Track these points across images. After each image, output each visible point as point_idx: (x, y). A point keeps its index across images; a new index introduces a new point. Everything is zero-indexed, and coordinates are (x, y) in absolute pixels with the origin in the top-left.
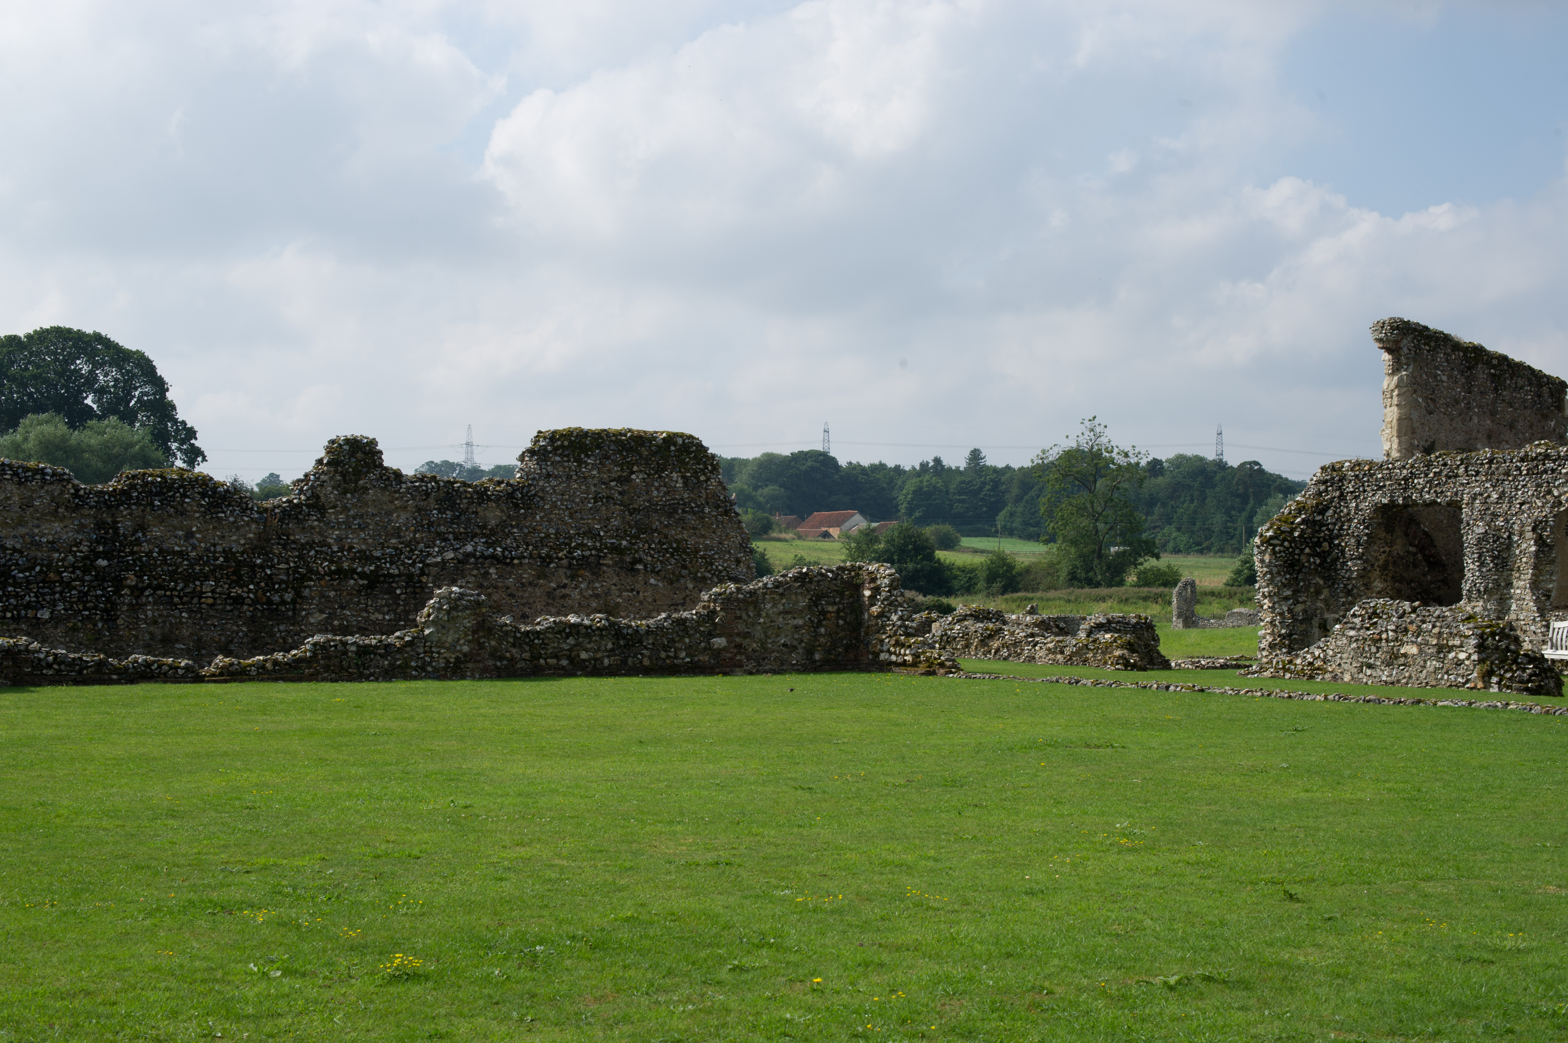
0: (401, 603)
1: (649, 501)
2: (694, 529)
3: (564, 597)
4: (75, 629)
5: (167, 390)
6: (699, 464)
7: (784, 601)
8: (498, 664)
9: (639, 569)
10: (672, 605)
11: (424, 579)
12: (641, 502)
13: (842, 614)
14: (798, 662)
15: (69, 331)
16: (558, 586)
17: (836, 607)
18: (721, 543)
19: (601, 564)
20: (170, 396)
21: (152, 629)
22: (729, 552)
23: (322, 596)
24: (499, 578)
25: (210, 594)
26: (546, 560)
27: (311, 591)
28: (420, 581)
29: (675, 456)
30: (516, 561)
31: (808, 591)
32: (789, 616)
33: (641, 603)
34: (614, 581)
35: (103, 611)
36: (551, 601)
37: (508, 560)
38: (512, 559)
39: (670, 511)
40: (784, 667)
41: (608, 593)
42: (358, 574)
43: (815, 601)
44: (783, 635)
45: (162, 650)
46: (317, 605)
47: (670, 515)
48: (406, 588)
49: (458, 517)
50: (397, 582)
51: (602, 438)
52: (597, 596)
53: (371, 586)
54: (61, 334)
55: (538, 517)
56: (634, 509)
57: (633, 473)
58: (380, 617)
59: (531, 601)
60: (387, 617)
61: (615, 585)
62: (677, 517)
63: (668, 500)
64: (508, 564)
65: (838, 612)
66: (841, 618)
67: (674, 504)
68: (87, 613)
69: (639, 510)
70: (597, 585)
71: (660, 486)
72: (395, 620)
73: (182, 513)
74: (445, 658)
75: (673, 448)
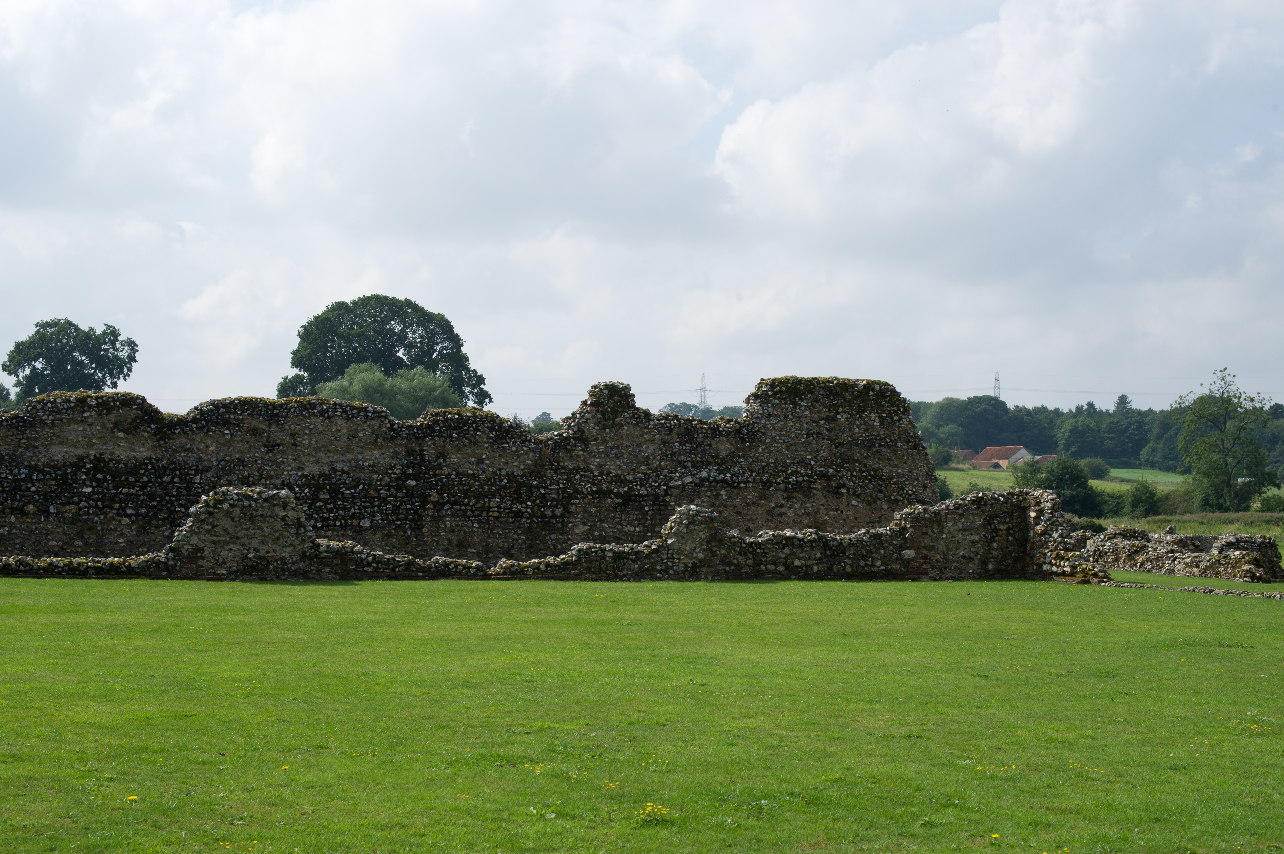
0: (649, 518)
1: (851, 437)
2: (888, 460)
3: (781, 514)
4: (389, 535)
5: (462, 345)
6: (893, 406)
7: (963, 520)
8: (727, 568)
9: (842, 493)
10: (870, 522)
11: (668, 498)
12: (845, 437)
13: (1011, 532)
14: (974, 571)
15: (386, 298)
16: (776, 506)
17: (1006, 526)
18: (910, 472)
19: (812, 488)
20: (464, 350)
21: (450, 536)
22: (917, 479)
23: (585, 511)
24: (728, 498)
25: (496, 509)
26: (767, 485)
27: (576, 507)
28: (664, 501)
29: (873, 400)
30: (742, 485)
31: (983, 512)
32: (967, 533)
33: (844, 520)
34: (822, 502)
35: (411, 521)
36: (770, 518)
37: (736, 484)
38: (739, 483)
39: (869, 445)
40: (963, 575)
41: (817, 512)
42: (614, 494)
43: (989, 521)
44: (962, 548)
45: (457, 553)
46: (581, 519)
47: (869, 448)
48: (653, 506)
49: (695, 449)
50: (646, 501)
51: (813, 385)
52: (808, 514)
53: (625, 504)
54: (379, 301)
55: (760, 449)
56: (839, 443)
57: (839, 413)
58: (632, 529)
59: (754, 517)
60: (637, 529)
61: (823, 505)
62: (875, 450)
63: (867, 436)
64: (735, 487)
65: (1008, 529)
66: (1011, 535)
67: (872, 439)
68: (399, 523)
69: (843, 444)
70: (808, 505)
71: (861, 424)
72: (644, 532)
73: (474, 443)
74: (684, 563)
75: (871, 393)
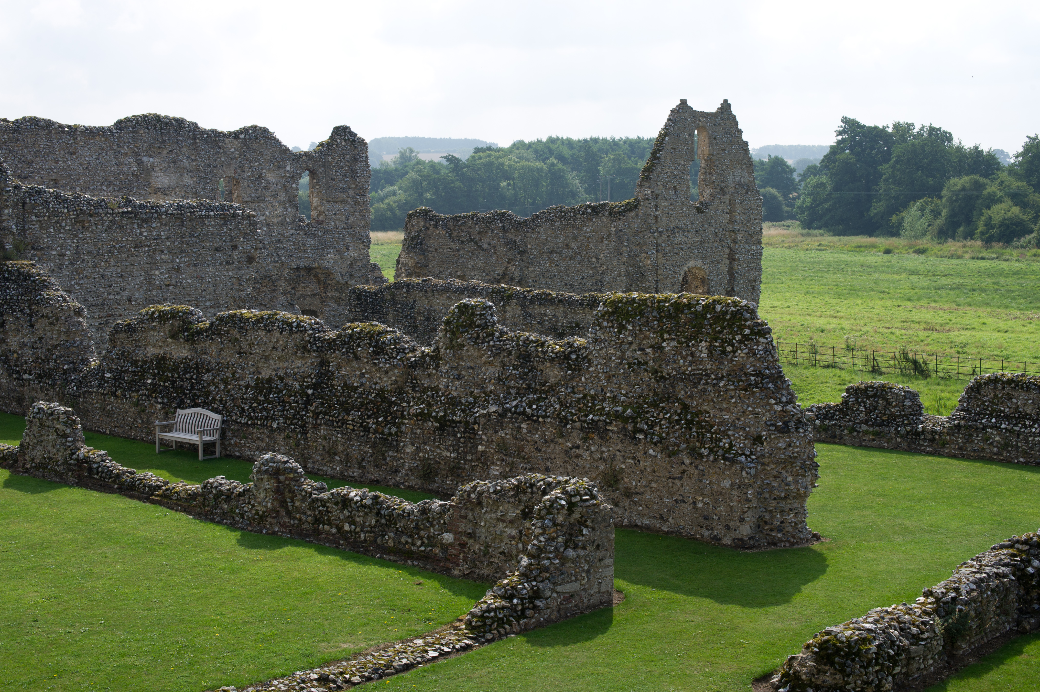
1: (676, 370)
3: (578, 456)
4: (289, 437)
7: (501, 508)
8: (292, 522)
9: (640, 439)
10: (670, 478)
11: (476, 427)
16: (573, 446)
19: (609, 430)
21: (324, 443)
23: (412, 433)
24: (528, 432)
25: (351, 422)
26: (564, 421)
27: (406, 427)
28: (473, 429)
30: (541, 419)
31: (520, 502)
33: (642, 472)
34: (618, 448)
35: (300, 426)
36: (567, 459)
37: (535, 418)
42: (432, 417)
43: (527, 513)
44: (504, 542)
46: (410, 439)
47: (694, 385)
48: (464, 433)
49: (526, 374)
50: (459, 427)
51: (646, 304)
52: (605, 460)
55: (583, 379)
56: (662, 377)
58: (448, 454)
60: (452, 455)
61: (619, 451)
64: (535, 421)
67: (697, 374)
69: (666, 378)
75: (709, 316)
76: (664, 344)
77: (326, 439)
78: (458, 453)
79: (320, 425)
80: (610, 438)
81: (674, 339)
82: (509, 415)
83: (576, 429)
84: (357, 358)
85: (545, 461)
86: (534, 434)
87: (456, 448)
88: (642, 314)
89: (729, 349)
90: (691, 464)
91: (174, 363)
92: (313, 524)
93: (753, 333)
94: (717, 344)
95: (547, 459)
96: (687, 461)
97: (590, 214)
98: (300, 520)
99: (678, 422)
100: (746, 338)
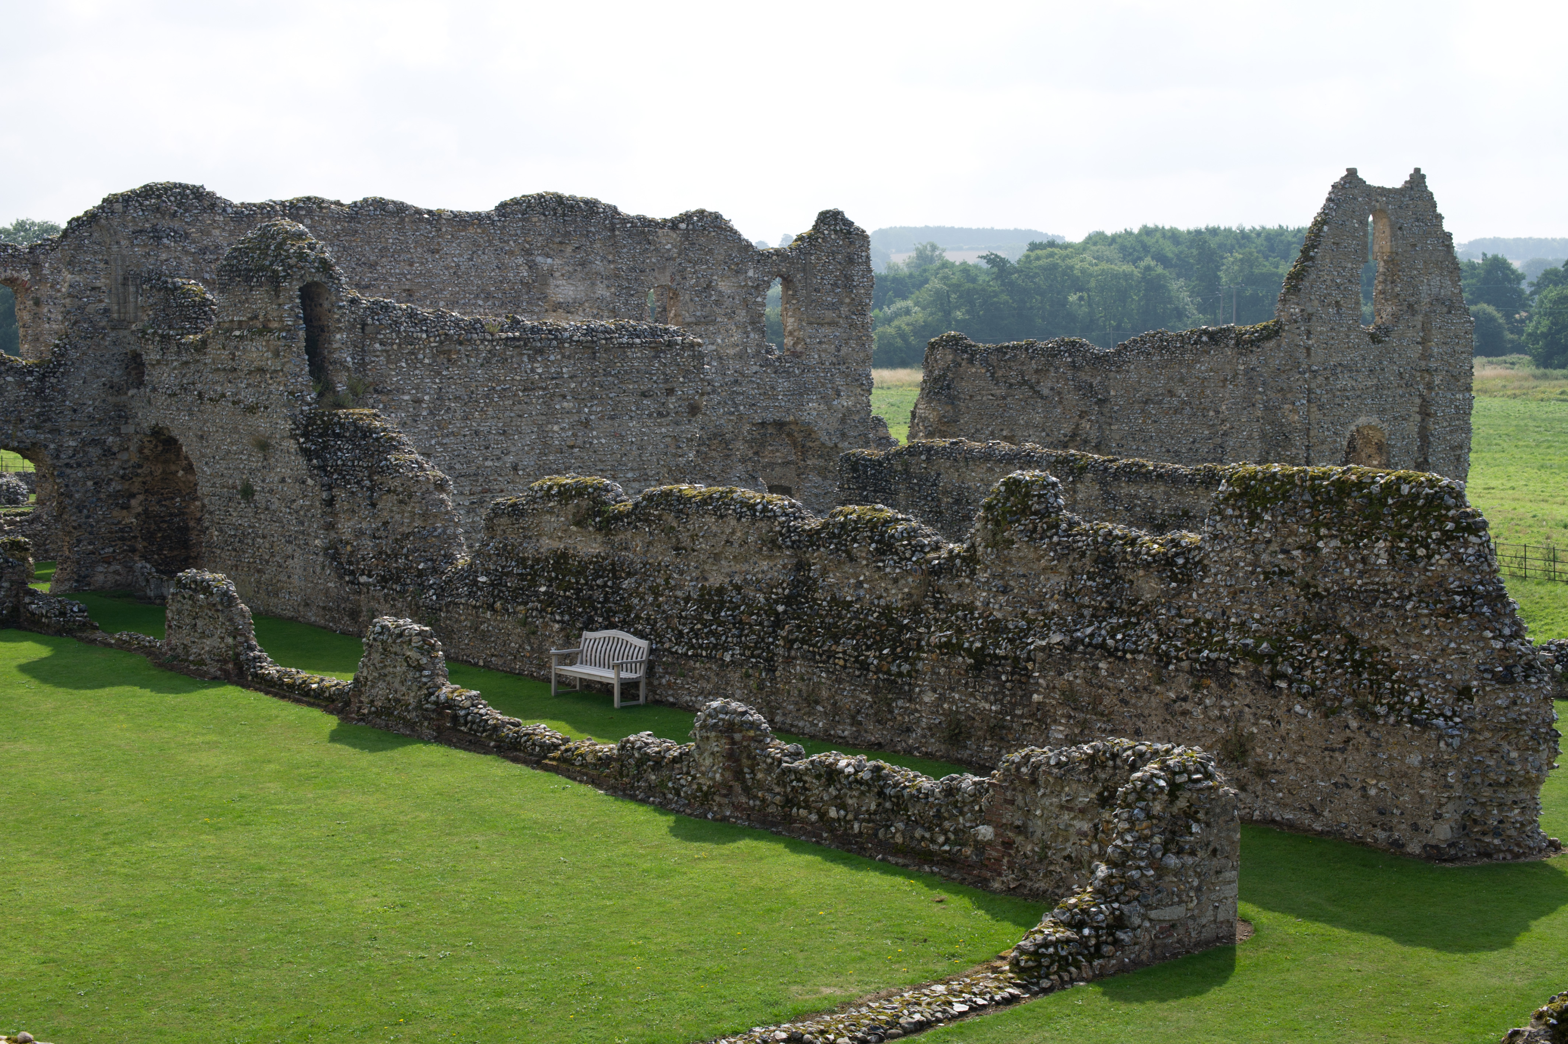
3: (1185, 713)
4: (748, 676)
9: (1281, 688)
10: (1326, 749)
11: (1030, 666)
16: (1177, 697)
19: (1233, 674)
21: (800, 685)
23: (934, 673)
25: (841, 655)
26: (1164, 659)
27: (924, 664)
29: (1393, 514)
30: (1129, 656)
33: (1283, 739)
34: (1247, 701)
35: (766, 660)
36: (1168, 717)
37: (1120, 654)
39: (1368, 600)
40: (1061, 891)
41: (1239, 716)
44: (1070, 842)
46: (930, 682)
47: (1366, 608)
48: (1012, 674)
49: (1107, 586)
50: (1003, 666)
51: (1293, 483)
52: (1226, 720)
55: (1195, 595)
58: (987, 706)
59: (1146, 712)
60: (993, 708)
61: (1248, 706)
62: (1375, 611)
63: (1366, 584)
67: (1371, 590)
68: (754, 660)
70: (1225, 703)
75: (1390, 501)
76: (1320, 544)
77: (803, 680)
78: (1002, 705)
79: (795, 658)
80: (1235, 686)
81: (1336, 537)
82: (1081, 648)
83: (1183, 671)
84: (852, 559)
85: (1134, 719)
86: (1119, 678)
87: (1000, 696)
88: (1286, 498)
89: (1421, 552)
90: (1360, 728)
91: (579, 562)
92: (783, 807)
93: (1458, 528)
94: (1403, 545)
95: (1138, 716)
96: (1354, 724)
97: (1206, 343)
98: (763, 800)
99: (1340, 663)
100: (1448, 536)
